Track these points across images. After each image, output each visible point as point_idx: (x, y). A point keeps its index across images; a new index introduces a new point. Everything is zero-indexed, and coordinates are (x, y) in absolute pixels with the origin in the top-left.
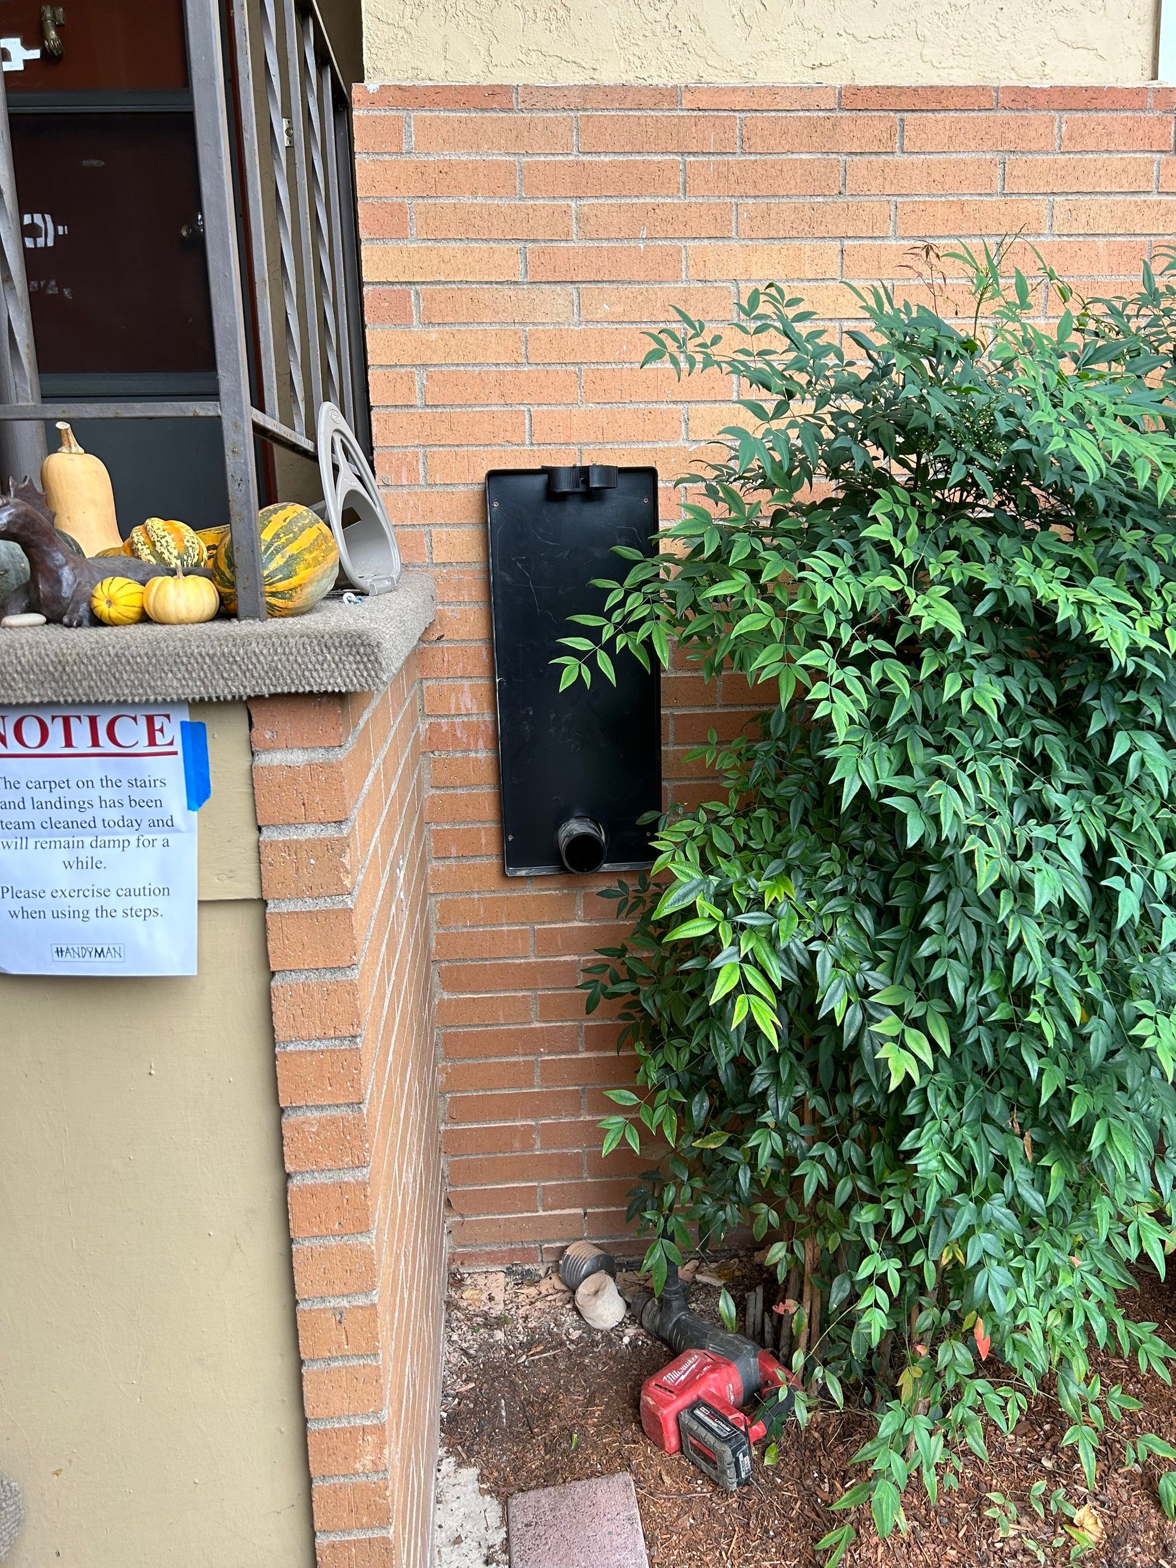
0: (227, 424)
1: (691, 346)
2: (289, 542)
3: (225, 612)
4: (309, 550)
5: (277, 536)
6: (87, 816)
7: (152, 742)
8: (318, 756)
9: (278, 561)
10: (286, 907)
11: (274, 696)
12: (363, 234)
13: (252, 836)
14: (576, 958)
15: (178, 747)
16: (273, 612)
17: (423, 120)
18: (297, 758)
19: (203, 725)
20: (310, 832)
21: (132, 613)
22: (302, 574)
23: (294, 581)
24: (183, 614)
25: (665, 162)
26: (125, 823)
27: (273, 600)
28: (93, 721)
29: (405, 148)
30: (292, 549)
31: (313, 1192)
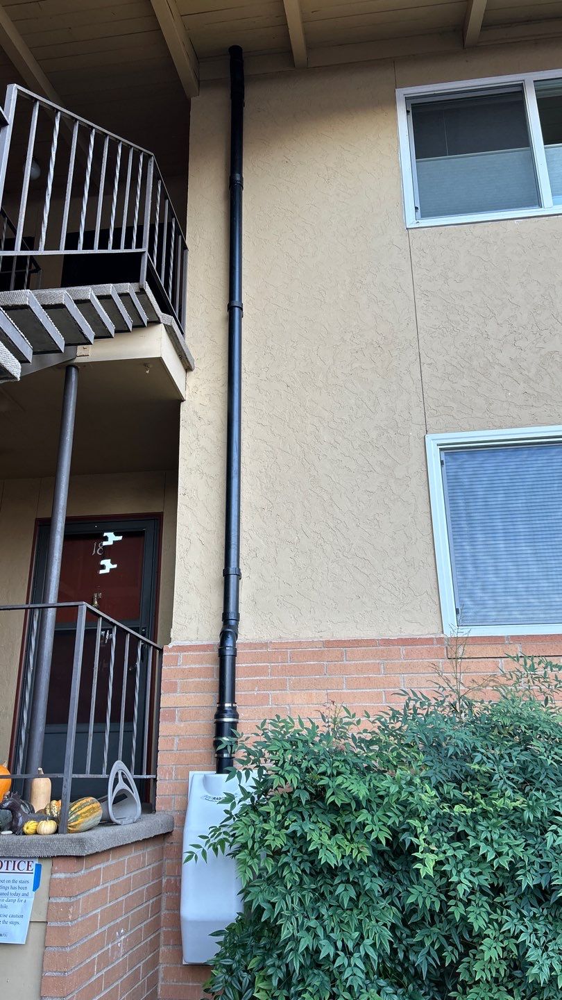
0: (64, 779)
2: (79, 811)
3: (57, 832)
4: (84, 813)
5: (76, 809)
6: (6, 892)
7: (28, 870)
8: (68, 875)
9: (74, 816)
10: (53, 924)
11: (58, 856)
13: (47, 900)
15: (34, 871)
16: (69, 832)
17: (185, 655)
18: (62, 876)
19: (41, 865)
20: (63, 900)
21: (33, 831)
22: (80, 820)
23: (77, 823)
24: (45, 832)
25: (264, 666)
26: (16, 894)
27: (70, 828)
28: (15, 862)
29: (179, 664)
30: (79, 813)
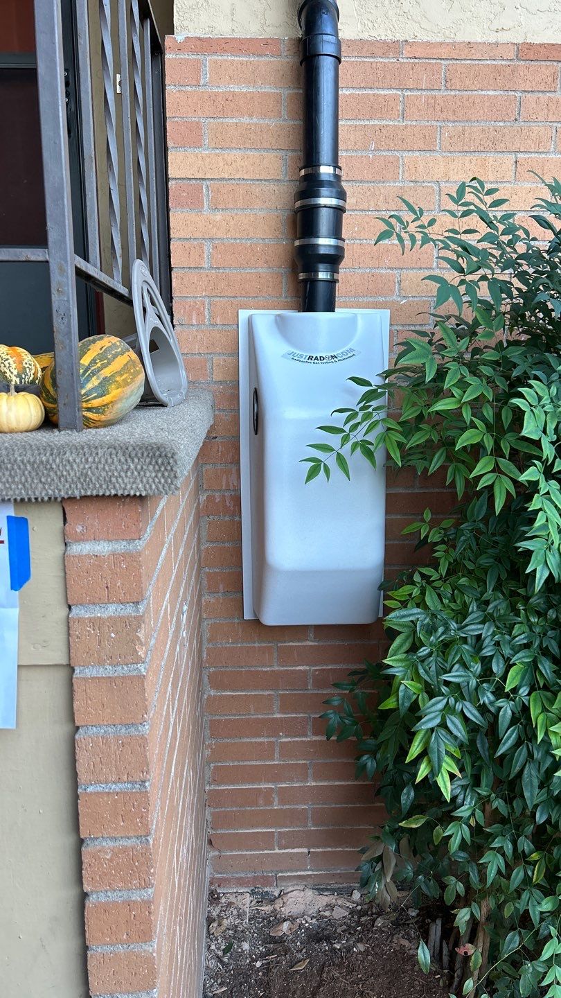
0: (53, 267)
1: (412, 228)
2: (104, 366)
3: (49, 422)
4: (120, 373)
5: (94, 361)
8: (121, 547)
9: (94, 382)
10: (91, 672)
11: (84, 498)
12: (170, 144)
13: (63, 612)
14: (307, 668)
15: (5, 537)
16: (88, 424)
17: (216, 62)
18: (103, 548)
19: (25, 520)
20: (112, 610)
22: (114, 393)
23: (106, 399)
24: (14, 425)
25: (390, 96)
27: (89, 414)
29: (202, 81)
30: (106, 372)
31: (106, 908)
